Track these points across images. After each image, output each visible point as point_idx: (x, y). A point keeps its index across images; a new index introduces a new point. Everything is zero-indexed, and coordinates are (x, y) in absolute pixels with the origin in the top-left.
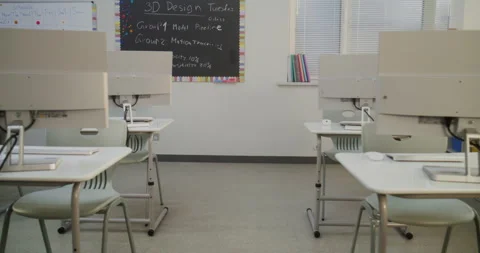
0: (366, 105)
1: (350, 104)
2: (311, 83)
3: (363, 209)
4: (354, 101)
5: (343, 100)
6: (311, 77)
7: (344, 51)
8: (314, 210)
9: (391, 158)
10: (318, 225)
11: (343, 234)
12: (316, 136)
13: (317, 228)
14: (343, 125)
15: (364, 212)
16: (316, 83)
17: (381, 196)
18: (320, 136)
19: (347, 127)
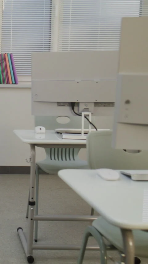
0: (86, 110)
1: (68, 109)
2: (20, 85)
3: (89, 235)
4: (73, 105)
5: (60, 104)
6: (19, 79)
7: (56, 48)
8: (26, 230)
9: (129, 177)
10: (32, 249)
11: (60, 258)
12: (29, 147)
13: (31, 252)
14: (60, 133)
15: (90, 238)
16: (29, 85)
17: (126, 232)
18: (33, 146)
19: (65, 136)
